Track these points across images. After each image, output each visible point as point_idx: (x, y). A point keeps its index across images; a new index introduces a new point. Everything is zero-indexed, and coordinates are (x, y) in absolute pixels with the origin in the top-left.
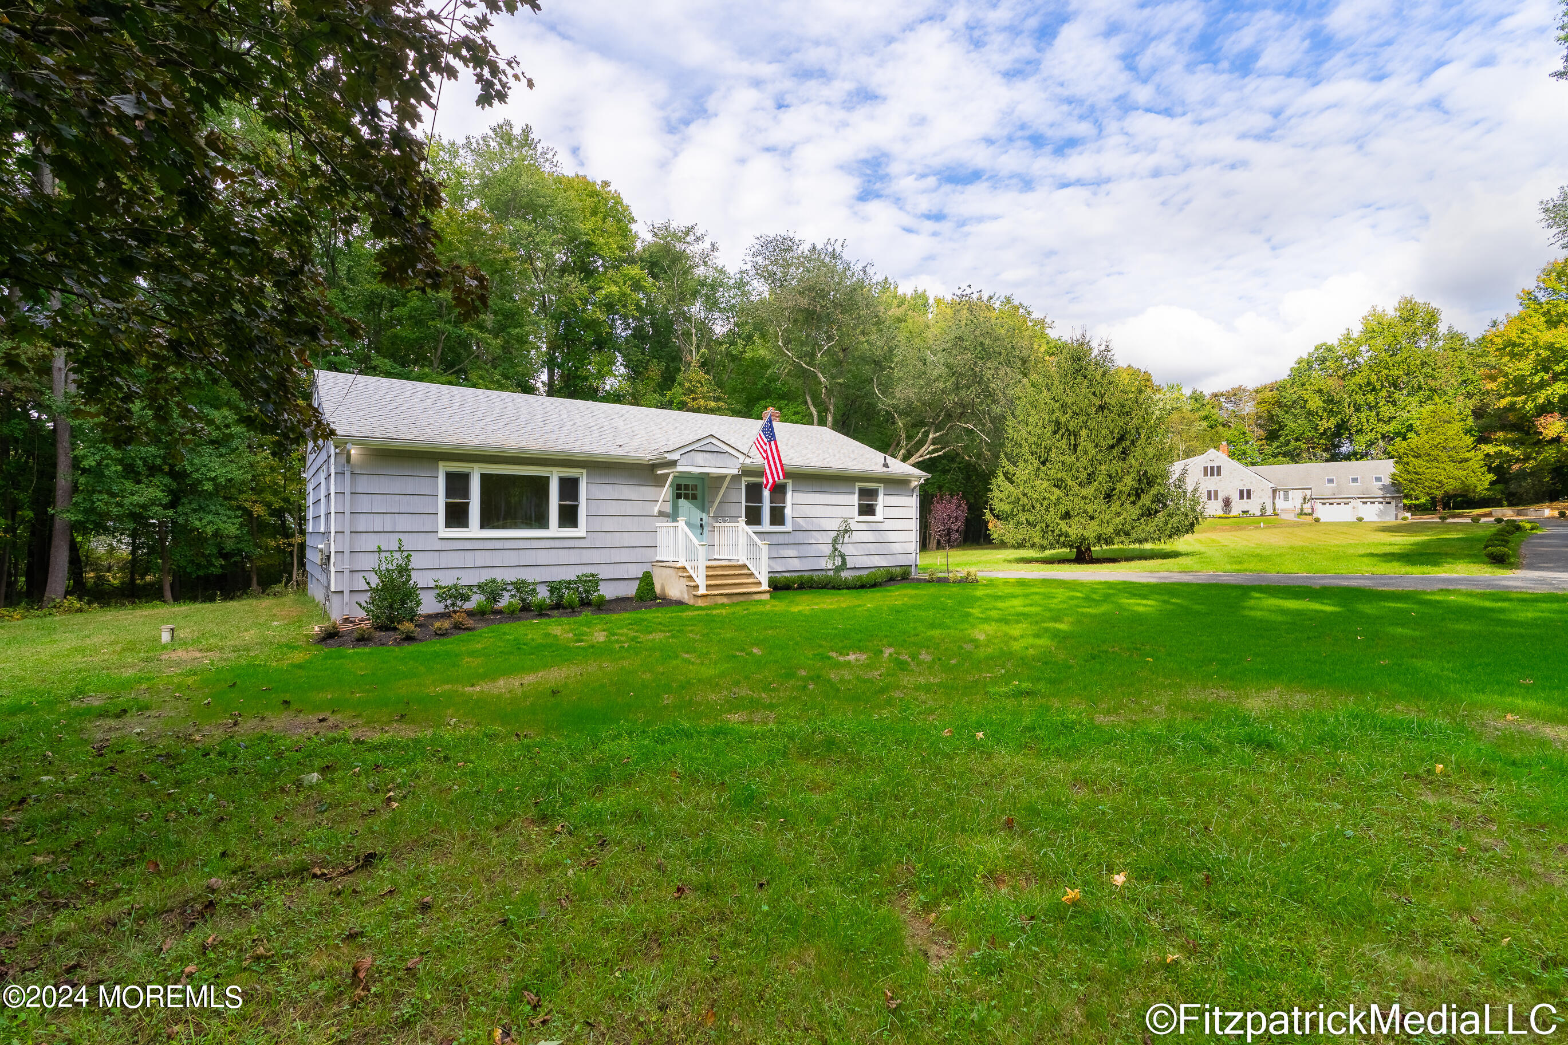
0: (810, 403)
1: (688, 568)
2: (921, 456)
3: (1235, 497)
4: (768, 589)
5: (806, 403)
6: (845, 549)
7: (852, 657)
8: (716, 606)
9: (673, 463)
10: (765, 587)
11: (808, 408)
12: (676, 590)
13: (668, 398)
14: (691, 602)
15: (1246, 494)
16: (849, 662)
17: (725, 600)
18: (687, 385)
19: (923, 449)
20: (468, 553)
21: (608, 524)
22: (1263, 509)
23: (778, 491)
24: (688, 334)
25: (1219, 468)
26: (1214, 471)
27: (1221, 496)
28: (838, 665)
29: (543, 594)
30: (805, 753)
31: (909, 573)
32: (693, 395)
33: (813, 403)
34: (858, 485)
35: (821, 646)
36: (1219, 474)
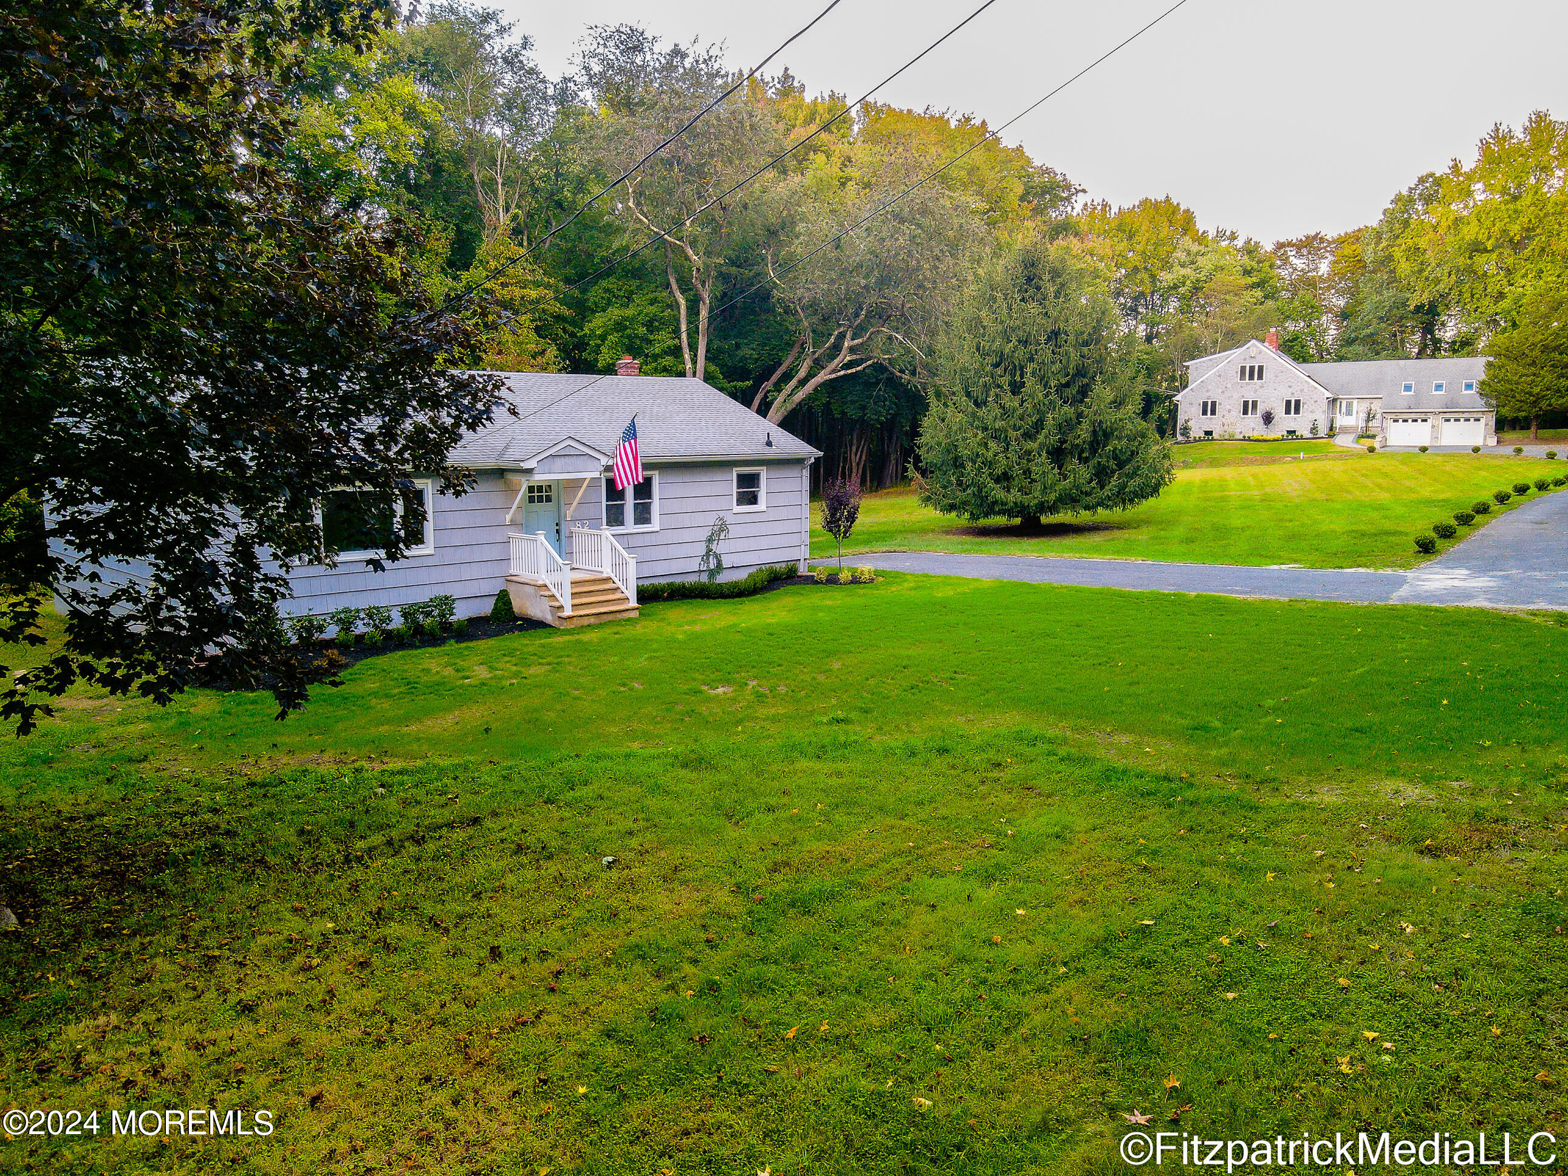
0: (674, 286)
1: (551, 587)
2: (834, 371)
3: (1279, 411)
4: (636, 605)
5: (668, 285)
6: (719, 548)
7: (720, 690)
8: (582, 629)
9: (530, 471)
10: (633, 603)
11: (671, 292)
12: (538, 610)
13: (464, 282)
14: (556, 623)
15: (1293, 407)
16: (718, 695)
17: (592, 620)
18: (493, 264)
19: (836, 361)
20: (313, 580)
21: (457, 538)
22: (1314, 429)
23: (644, 490)
24: (490, 185)
25: (1261, 368)
26: (1254, 373)
27: (1261, 408)
28: (709, 699)
29: (397, 622)
30: (685, 765)
31: (796, 571)
32: (502, 280)
33: (680, 288)
34: (736, 471)
35: (694, 680)
36: (1260, 377)
